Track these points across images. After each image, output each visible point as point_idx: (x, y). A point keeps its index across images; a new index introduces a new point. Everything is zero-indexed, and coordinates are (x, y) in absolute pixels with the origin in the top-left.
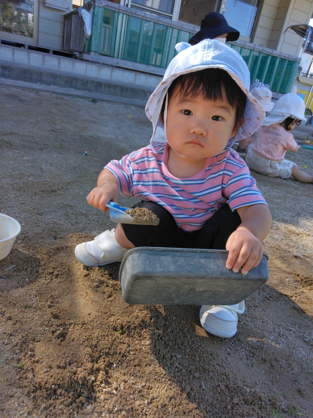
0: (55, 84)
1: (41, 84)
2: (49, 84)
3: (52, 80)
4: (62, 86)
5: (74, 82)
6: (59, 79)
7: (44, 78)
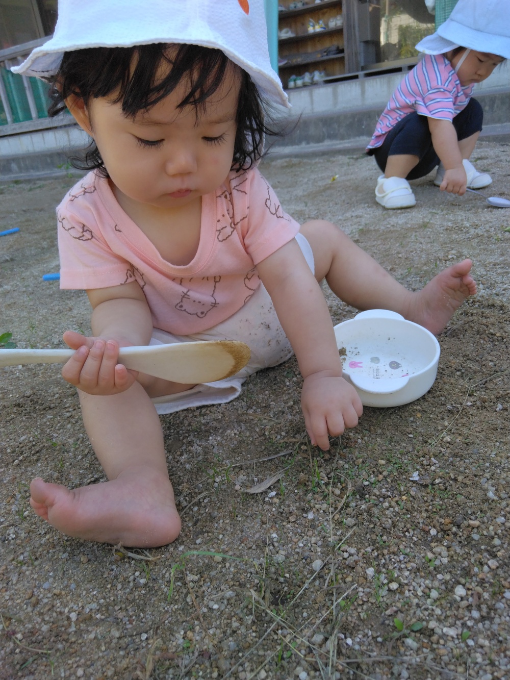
0: (331, 137)
1: (308, 143)
2: (319, 140)
3: (324, 130)
4: (342, 138)
5: (365, 123)
6: (336, 126)
7: (312, 131)
